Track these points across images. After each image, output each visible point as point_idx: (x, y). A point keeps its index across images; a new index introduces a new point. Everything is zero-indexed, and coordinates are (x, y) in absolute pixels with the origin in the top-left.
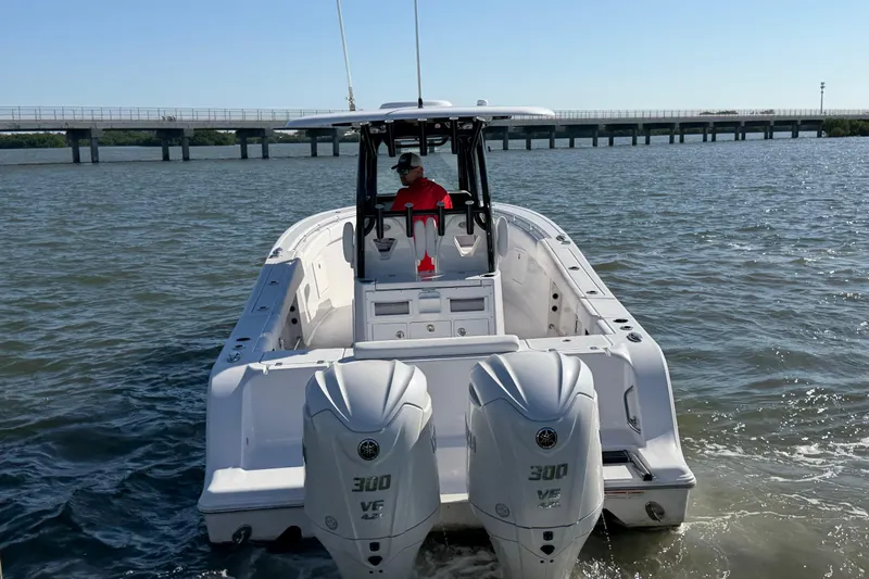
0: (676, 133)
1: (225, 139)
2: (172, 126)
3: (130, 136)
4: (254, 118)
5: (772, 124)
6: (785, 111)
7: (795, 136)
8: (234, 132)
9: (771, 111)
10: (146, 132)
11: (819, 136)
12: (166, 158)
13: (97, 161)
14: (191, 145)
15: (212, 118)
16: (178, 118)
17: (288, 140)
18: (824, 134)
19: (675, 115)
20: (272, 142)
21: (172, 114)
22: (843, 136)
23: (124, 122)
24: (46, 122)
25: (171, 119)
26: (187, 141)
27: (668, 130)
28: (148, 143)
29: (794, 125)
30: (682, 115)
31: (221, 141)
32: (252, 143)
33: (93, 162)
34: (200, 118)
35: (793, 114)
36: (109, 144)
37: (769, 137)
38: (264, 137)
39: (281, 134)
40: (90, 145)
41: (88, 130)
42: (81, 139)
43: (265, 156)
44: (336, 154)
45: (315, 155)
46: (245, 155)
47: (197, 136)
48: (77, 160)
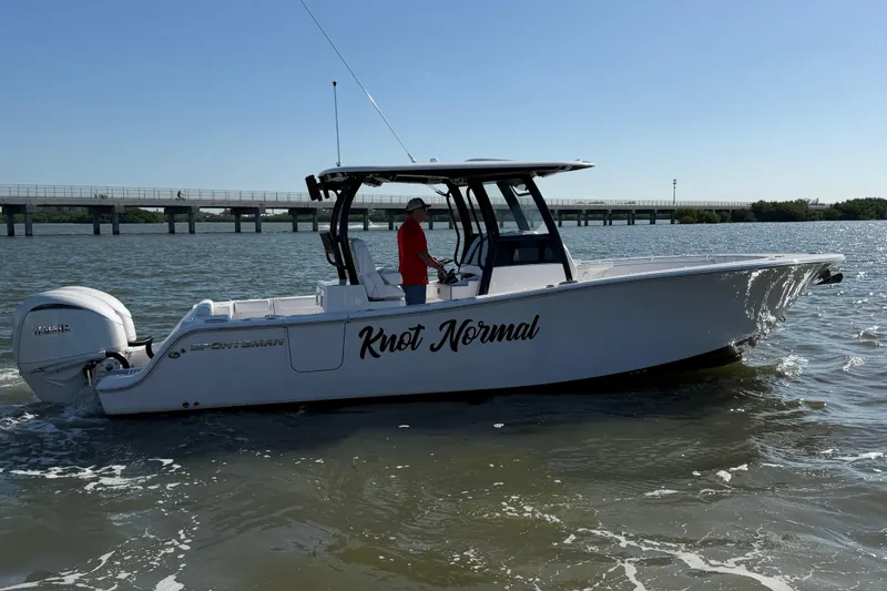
1: (154, 217)
2: (103, 203)
3: (64, 214)
7: (653, 223)
8: (162, 210)
10: (79, 209)
11: (672, 223)
12: (97, 232)
13: (31, 235)
14: (121, 222)
16: (110, 196)
17: (214, 219)
20: (199, 221)
21: (100, 192)
22: (692, 223)
23: (59, 199)
25: (102, 197)
26: (117, 219)
28: (81, 220)
29: (652, 214)
30: (560, 203)
31: (151, 219)
32: (179, 221)
33: (27, 235)
34: (130, 196)
35: (651, 204)
36: (44, 221)
37: (631, 223)
38: (191, 214)
39: (208, 214)
40: (25, 222)
41: (24, 206)
42: (17, 216)
43: (192, 231)
44: (258, 230)
45: (238, 230)
46: (172, 231)
47: (126, 214)
48: (12, 233)
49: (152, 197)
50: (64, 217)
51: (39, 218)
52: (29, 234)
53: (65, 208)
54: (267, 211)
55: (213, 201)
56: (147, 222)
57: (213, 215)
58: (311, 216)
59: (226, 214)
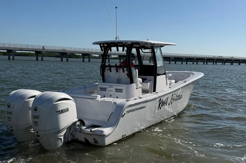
0: (205, 62)
1: (79, 57)
2: (64, 52)
3: (53, 54)
4: (87, 51)
5: (233, 61)
6: (237, 57)
7: (239, 64)
8: (81, 54)
9: (233, 57)
10: (57, 53)
12: (62, 60)
13: (43, 60)
14: (69, 58)
16: (66, 50)
17: (96, 58)
19: (205, 56)
20: (91, 58)
21: (63, 48)
23: (51, 50)
24: (30, 49)
25: (64, 50)
26: (68, 57)
27: (203, 60)
28: (57, 57)
29: (239, 61)
31: (77, 57)
32: (86, 58)
34: (72, 50)
35: (239, 58)
36: (47, 56)
37: (232, 64)
38: (89, 56)
39: (94, 56)
40: (41, 56)
41: (41, 52)
42: (39, 54)
43: (89, 61)
46: (83, 61)
47: (70, 55)
48: (37, 60)
49: (74, 50)
50: (53, 55)
51: (45, 55)
52: (42, 60)
53: (53, 53)
54: (112, 56)
55: (96, 52)
56: (76, 58)
57: (96, 56)
59: (99, 56)
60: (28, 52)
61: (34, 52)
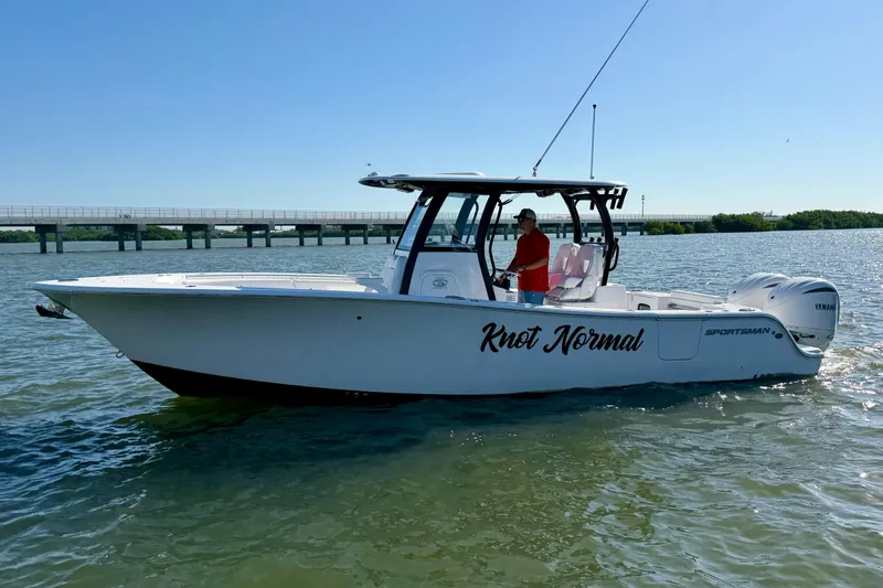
1: (174, 235)
2: (127, 222)
3: (92, 232)
4: (198, 216)
7: (624, 235)
8: (180, 228)
10: (105, 228)
12: (122, 248)
13: (62, 252)
14: (144, 239)
15: (162, 216)
16: (133, 215)
17: (228, 235)
18: (645, 233)
20: (214, 237)
21: (124, 212)
22: (659, 234)
23: (87, 219)
24: (17, 219)
25: (126, 217)
26: (140, 236)
28: (107, 238)
29: (623, 227)
31: (170, 236)
32: (197, 238)
33: (58, 252)
34: (152, 216)
35: (622, 218)
36: (73, 240)
38: (206, 231)
39: (222, 231)
40: (56, 240)
41: (55, 226)
42: (49, 235)
43: (208, 246)
44: (268, 245)
45: (250, 245)
46: (190, 247)
47: (148, 231)
48: (44, 250)
50: (92, 236)
51: (68, 237)
52: (60, 251)
53: (93, 227)
54: (276, 227)
55: (226, 220)
56: (167, 239)
57: (227, 232)
58: (316, 232)
59: (238, 230)
60: (14, 229)
61: (33, 229)
